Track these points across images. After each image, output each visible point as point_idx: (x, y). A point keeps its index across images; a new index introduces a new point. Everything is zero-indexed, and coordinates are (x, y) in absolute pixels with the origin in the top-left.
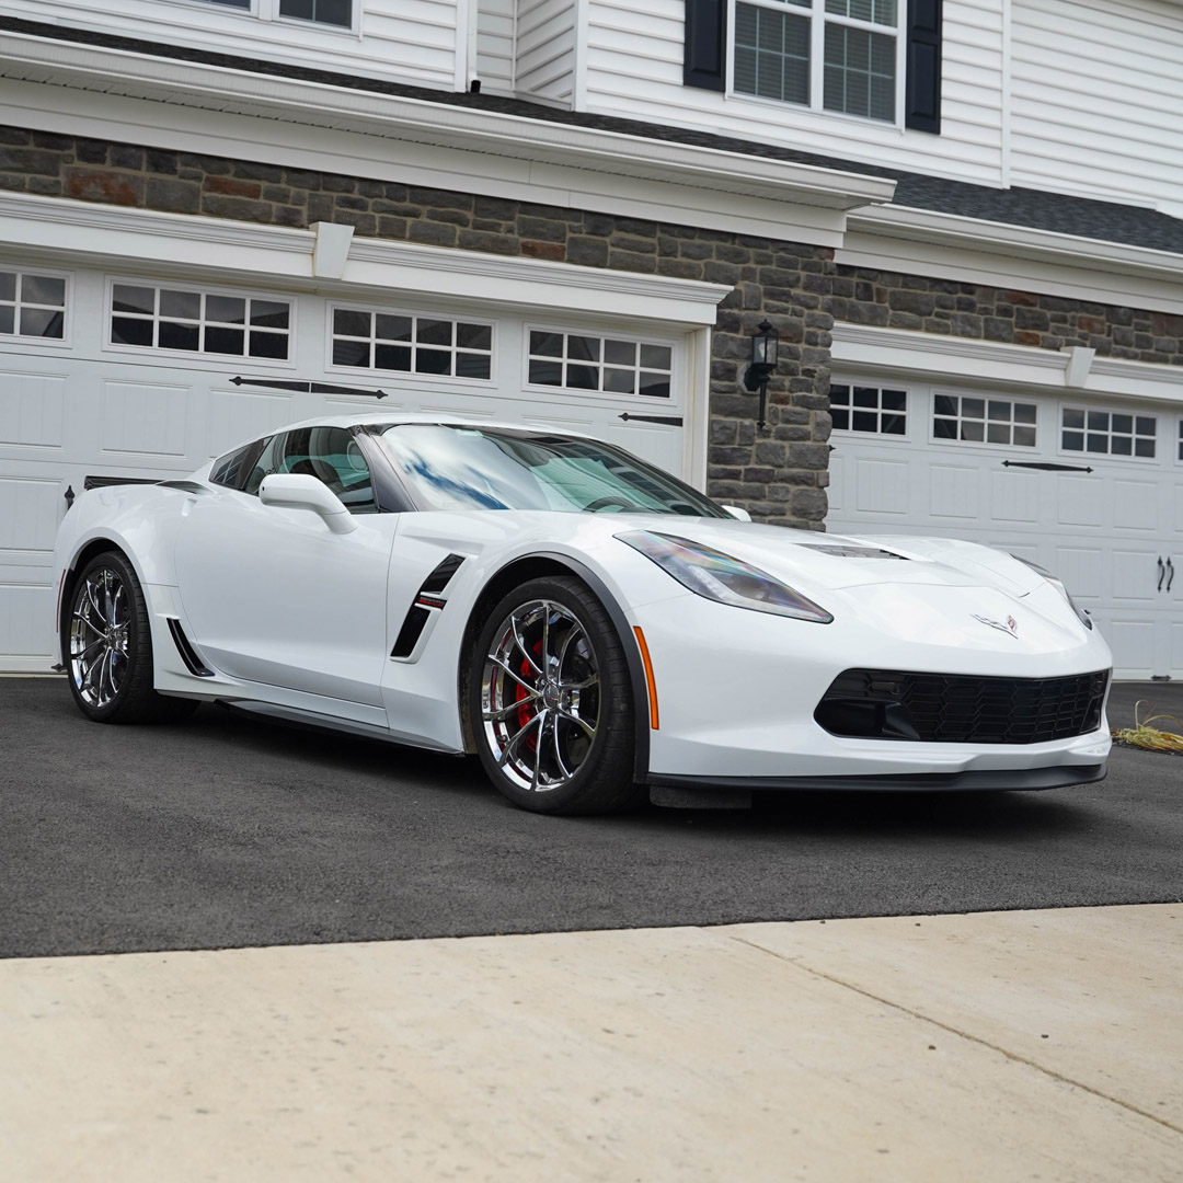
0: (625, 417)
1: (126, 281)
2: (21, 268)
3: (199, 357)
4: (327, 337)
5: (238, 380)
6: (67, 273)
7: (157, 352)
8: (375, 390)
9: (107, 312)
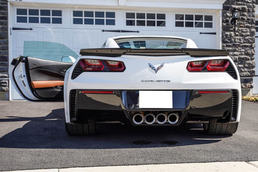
0: (201, 33)
1: (76, 10)
2: (51, 8)
3: (94, 26)
4: (124, 19)
5: (103, 31)
6: (62, 9)
7: (83, 26)
8: (137, 31)
9: (72, 17)
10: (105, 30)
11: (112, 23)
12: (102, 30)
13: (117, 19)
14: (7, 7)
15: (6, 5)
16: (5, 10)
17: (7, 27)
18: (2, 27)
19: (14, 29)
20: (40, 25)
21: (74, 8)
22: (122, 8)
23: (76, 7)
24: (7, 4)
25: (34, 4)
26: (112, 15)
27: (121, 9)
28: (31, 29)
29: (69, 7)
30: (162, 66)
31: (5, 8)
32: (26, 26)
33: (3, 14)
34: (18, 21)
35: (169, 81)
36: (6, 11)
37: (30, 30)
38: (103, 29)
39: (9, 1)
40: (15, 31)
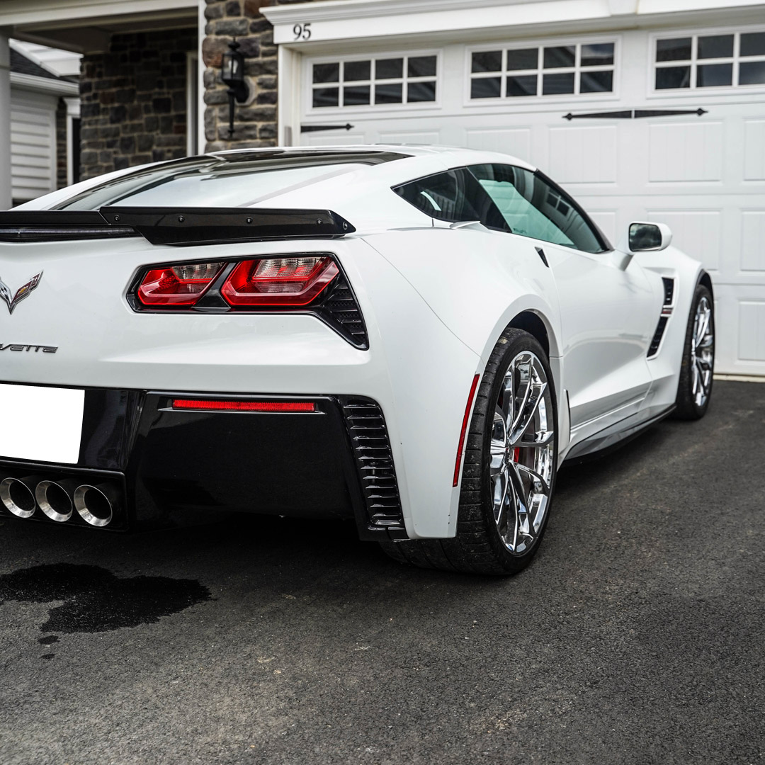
1: (480, 48)
2: (406, 52)
3: (539, 101)
4: (649, 66)
5: (569, 117)
6: (437, 50)
7: (504, 102)
8: (696, 109)
9: (467, 75)
10: (574, 113)
11: (603, 82)
12: (566, 114)
13: (620, 67)
14: (275, 63)
15: (273, 58)
16: (270, 73)
17: (277, 125)
18: (263, 126)
19: (305, 129)
20: (372, 110)
24: (275, 52)
26: (602, 53)
27: (637, 28)
28: (348, 127)
29: (458, 42)
30: (31, 284)
31: (271, 68)
32: (337, 118)
33: (266, 88)
34: (316, 104)
36: (273, 77)
37: (344, 130)
38: (568, 109)
39: (281, 44)
40: (306, 134)
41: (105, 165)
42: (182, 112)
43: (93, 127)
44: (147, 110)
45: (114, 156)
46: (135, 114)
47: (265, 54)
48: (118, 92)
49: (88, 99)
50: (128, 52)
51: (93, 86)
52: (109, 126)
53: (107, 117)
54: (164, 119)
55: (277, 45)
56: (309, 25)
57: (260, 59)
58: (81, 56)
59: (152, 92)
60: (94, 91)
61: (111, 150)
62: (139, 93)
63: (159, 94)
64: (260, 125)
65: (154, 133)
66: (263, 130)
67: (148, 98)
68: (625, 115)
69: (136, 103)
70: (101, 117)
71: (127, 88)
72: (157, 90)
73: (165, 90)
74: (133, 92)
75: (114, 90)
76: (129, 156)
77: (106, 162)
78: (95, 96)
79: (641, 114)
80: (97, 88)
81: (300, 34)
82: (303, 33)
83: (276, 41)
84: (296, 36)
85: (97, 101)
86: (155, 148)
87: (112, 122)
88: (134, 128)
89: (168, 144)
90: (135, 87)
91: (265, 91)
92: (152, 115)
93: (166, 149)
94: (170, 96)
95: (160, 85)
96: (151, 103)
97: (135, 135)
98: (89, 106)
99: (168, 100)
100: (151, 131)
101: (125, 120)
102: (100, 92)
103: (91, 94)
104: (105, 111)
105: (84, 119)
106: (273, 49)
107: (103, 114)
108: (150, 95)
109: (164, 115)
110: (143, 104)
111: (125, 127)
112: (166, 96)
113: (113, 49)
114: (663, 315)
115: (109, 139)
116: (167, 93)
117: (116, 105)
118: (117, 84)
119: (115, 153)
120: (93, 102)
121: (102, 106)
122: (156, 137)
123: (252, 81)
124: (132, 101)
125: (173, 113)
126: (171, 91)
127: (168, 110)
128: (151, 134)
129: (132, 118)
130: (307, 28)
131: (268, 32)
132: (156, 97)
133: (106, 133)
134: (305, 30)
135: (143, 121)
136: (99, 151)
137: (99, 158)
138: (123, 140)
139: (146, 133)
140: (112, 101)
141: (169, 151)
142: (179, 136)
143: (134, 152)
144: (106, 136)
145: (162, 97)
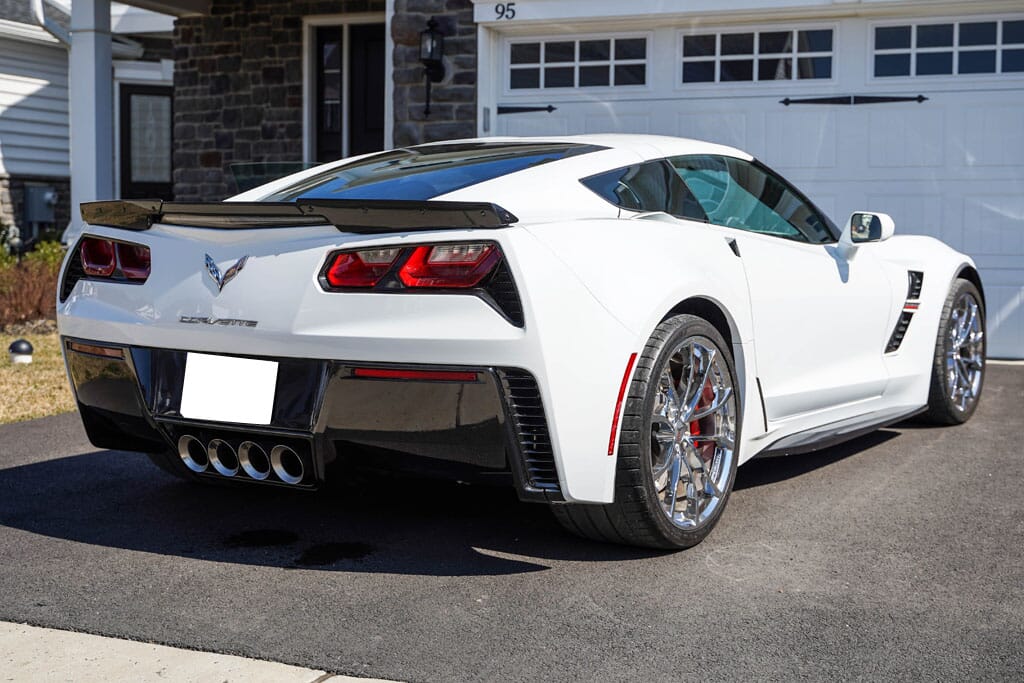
1: (693, 32)
2: (613, 34)
3: (756, 86)
4: (868, 52)
5: (787, 102)
6: (646, 33)
7: (717, 87)
8: (916, 95)
9: (679, 59)
10: (791, 98)
12: (783, 99)
13: (838, 54)
14: (474, 43)
15: (471, 37)
16: (468, 52)
17: (476, 106)
18: (460, 107)
19: (502, 110)
20: (577, 92)
21: (688, 26)
22: (859, 11)
23: (696, 21)
24: (474, 31)
25: (556, 25)
26: (820, 39)
27: (856, 16)
28: (550, 109)
29: (669, 26)
30: (239, 267)
31: (469, 47)
32: (537, 100)
33: (464, 67)
34: (514, 85)
35: (253, 324)
36: (472, 56)
37: (546, 112)
38: (785, 94)
39: (482, 23)
40: (504, 117)
41: (204, 140)
42: (297, 84)
43: (189, 98)
44: (255, 80)
45: (215, 130)
46: (241, 84)
47: (463, 33)
48: (220, 59)
49: (184, 66)
50: (232, 15)
51: (190, 52)
52: (208, 96)
53: (207, 87)
54: (276, 89)
55: (477, 24)
56: (513, 4)
57: (457, 37)
58: (175, 18)
59: (263, 60)
60: (191, 58)
61: (213, 124)
62: (245, 61)
63: (270, 62)
64: (456, 105)
65: (264, 106)
66: (460, 111)
67: (256, 66)
68: (844, 100)
69: (241, 72)
70: (199, 87)
71: (230, 55)
72: (267, 58)
73: (277, 59)
74: (239, 59)
75: (216, 57)
76: (235, 131)
77: (205, 137)
78: (192, 63)
79: (860, 100)
80: (195, 55)
81: (503, 13)
82: (506, 13)
83: (476, 20)
84: (499, 15)
85: (196, 69)
86: (264, 122)
87: (212, 92)
88: (239, 100)
89: (280, 119)
90: (240, 54)
91: (462, 71)
92: (262, 85)
93: (278, 123)
94: (283, 65)
95: (271, 52)
96: (260, 73)
97: (242, 107)
98: (185, 74)
99: (281, 70)
100: (260, 103)
101: (228, 90)
102: (198, 58)
103: (187, 61)
104: (204, 80)
105: (177, 89)
106: (473, 29)
107: (203, 84)
108: (259, 64)
109: (275, 85)
110: (250, 73)
111: (228, 99)
112: (278, 65)
113: (214, 11)
114: (906, 310)
115: (209, 112)
116: (279, 61)
117: (218, 74)
118: (220, 50)
119: (217, 127)
120: (189, 70)
121: (200, 75)
122: (266, 110)
123: (449, 61)
124: (237, 70)
125: (286, 84)
126: (285, 59)
127: (281, 80)
128: (260, 106)
129: (237, 89)
130: (510, 7)
131: (466, 10)
132: (267, 66)
133: (205, 105)
134: (508, 10)
135: (250, 93)
136: (196, 125)
137: (197, 133)
138: (226, 112)
139: (253, 106)
140: (213, 69)
141: (282, 126)
142: (293, 109)
143: (240, 126)
144: (206, 108)
145: (273, 66)
